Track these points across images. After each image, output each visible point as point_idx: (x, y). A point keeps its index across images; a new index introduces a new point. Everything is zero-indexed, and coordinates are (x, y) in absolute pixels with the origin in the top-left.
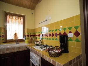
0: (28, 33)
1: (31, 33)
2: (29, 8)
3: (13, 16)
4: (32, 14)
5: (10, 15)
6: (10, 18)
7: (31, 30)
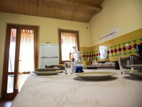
0: (84, 53)
1: (87, 53)
2: (83, 21)
3: (66, 32)
4: (87, 28)
5: (63, 32)
6: (63, 35)
7: (88, 48)
